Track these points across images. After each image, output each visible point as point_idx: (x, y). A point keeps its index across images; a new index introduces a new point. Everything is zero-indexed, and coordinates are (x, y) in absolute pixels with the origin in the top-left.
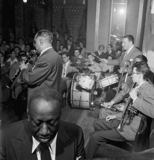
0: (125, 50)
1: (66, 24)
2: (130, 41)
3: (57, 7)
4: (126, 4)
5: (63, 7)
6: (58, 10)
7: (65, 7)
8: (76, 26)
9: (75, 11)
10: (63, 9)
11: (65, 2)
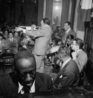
0: (65, 31)
1: (24, 15)
2: (69, 25)
3: (18, 4)
4: (62, 4)
5: (22, 5)
6: (19, 6)
7: (24, 5)
8: (30, 16)
9: (30, 7)
10: (22, 6)
11: (23, 2)
